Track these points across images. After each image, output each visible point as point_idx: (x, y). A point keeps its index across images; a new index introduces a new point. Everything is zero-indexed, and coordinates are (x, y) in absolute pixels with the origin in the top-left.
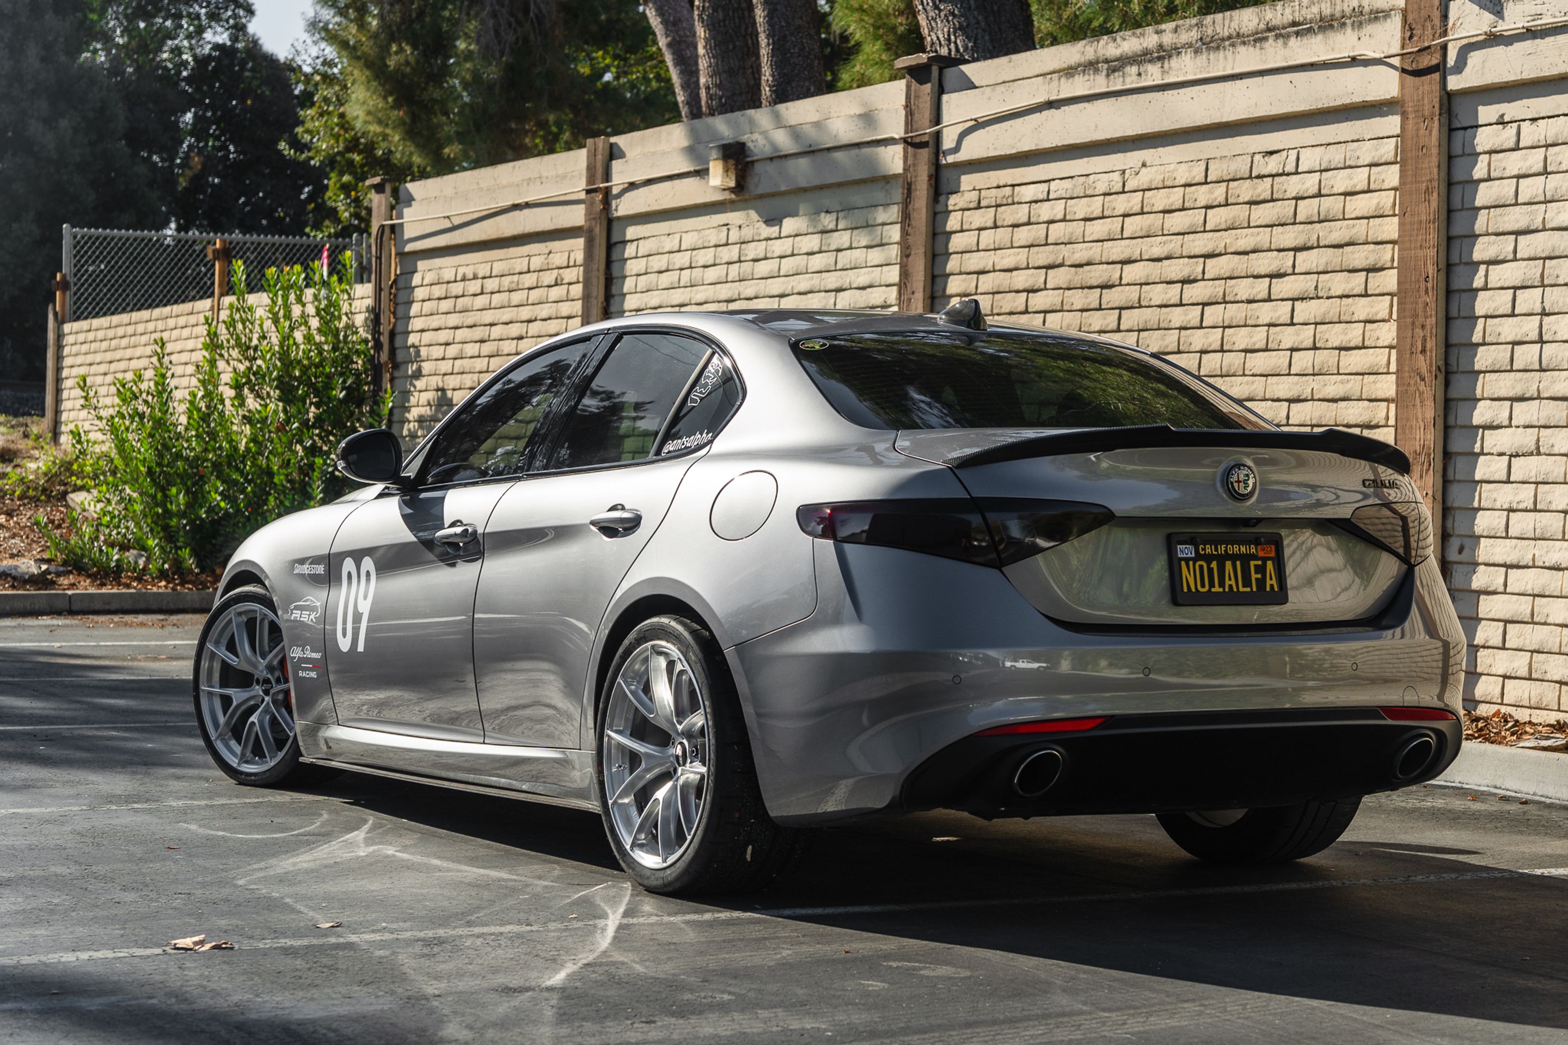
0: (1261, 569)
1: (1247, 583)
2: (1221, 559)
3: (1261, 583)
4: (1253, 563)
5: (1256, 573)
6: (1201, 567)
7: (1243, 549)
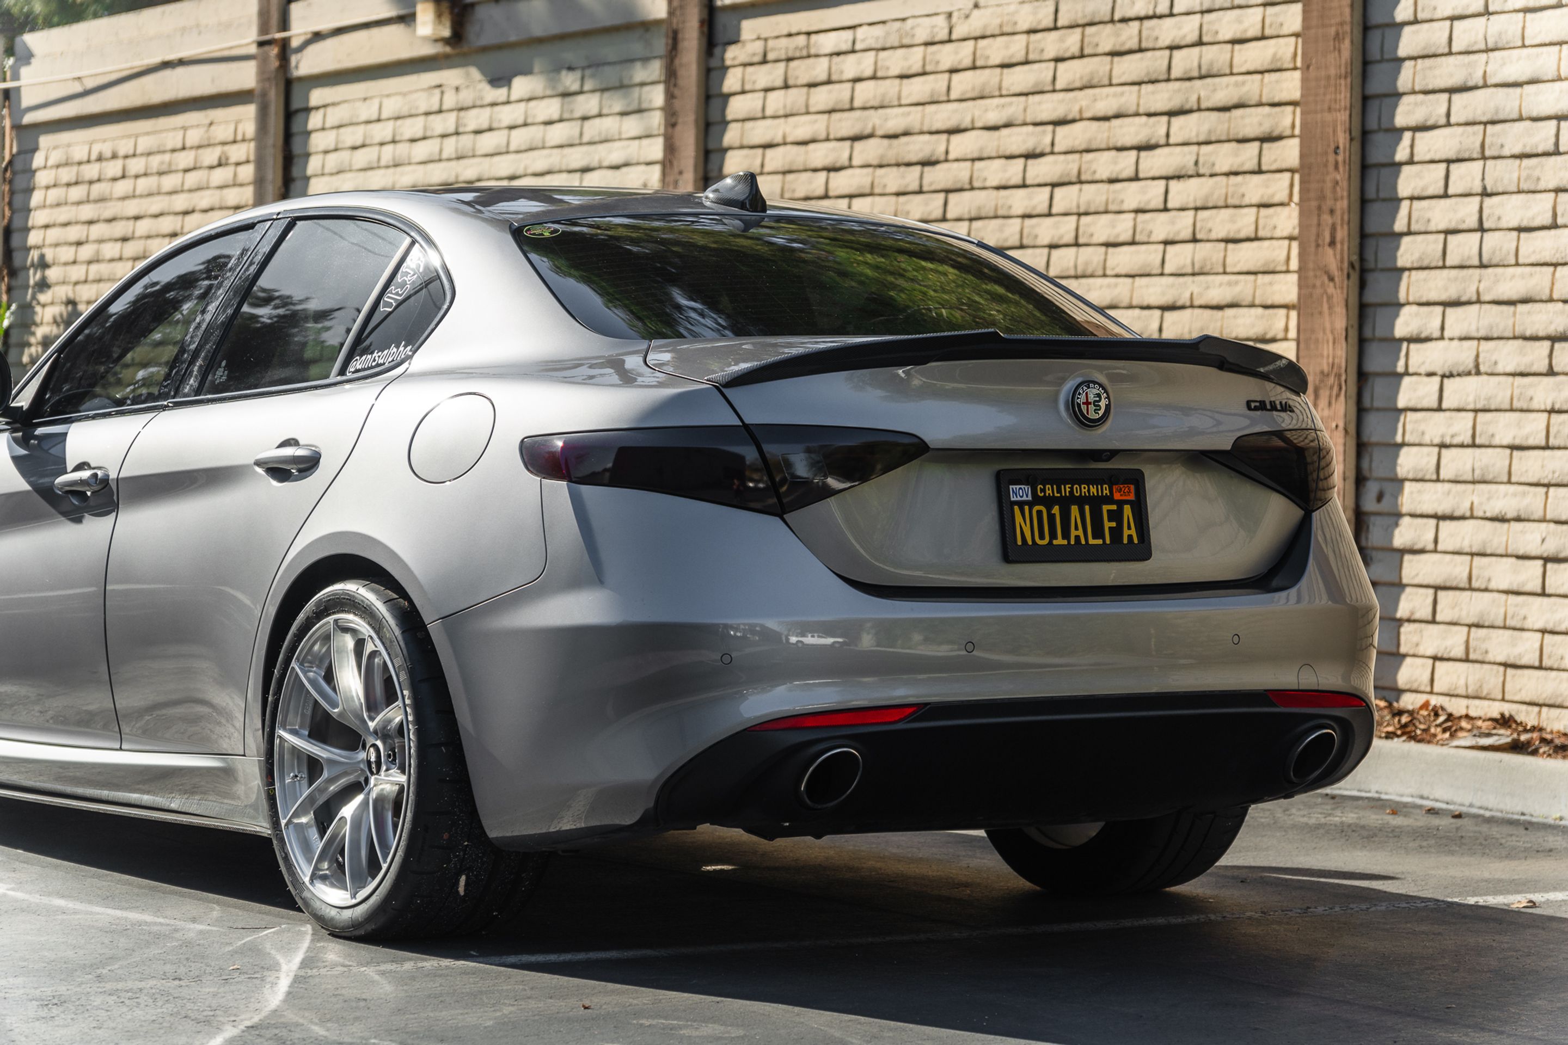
0: (1116, 516)
1: (1098, 533)
2: (1065, 503)
3: (1117, 533)
4: (1105, 508)
5: (1110, 520)
6: (1039, 513)
7: (1093, 490)
